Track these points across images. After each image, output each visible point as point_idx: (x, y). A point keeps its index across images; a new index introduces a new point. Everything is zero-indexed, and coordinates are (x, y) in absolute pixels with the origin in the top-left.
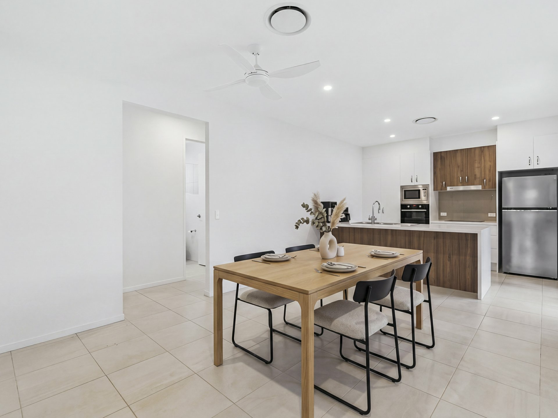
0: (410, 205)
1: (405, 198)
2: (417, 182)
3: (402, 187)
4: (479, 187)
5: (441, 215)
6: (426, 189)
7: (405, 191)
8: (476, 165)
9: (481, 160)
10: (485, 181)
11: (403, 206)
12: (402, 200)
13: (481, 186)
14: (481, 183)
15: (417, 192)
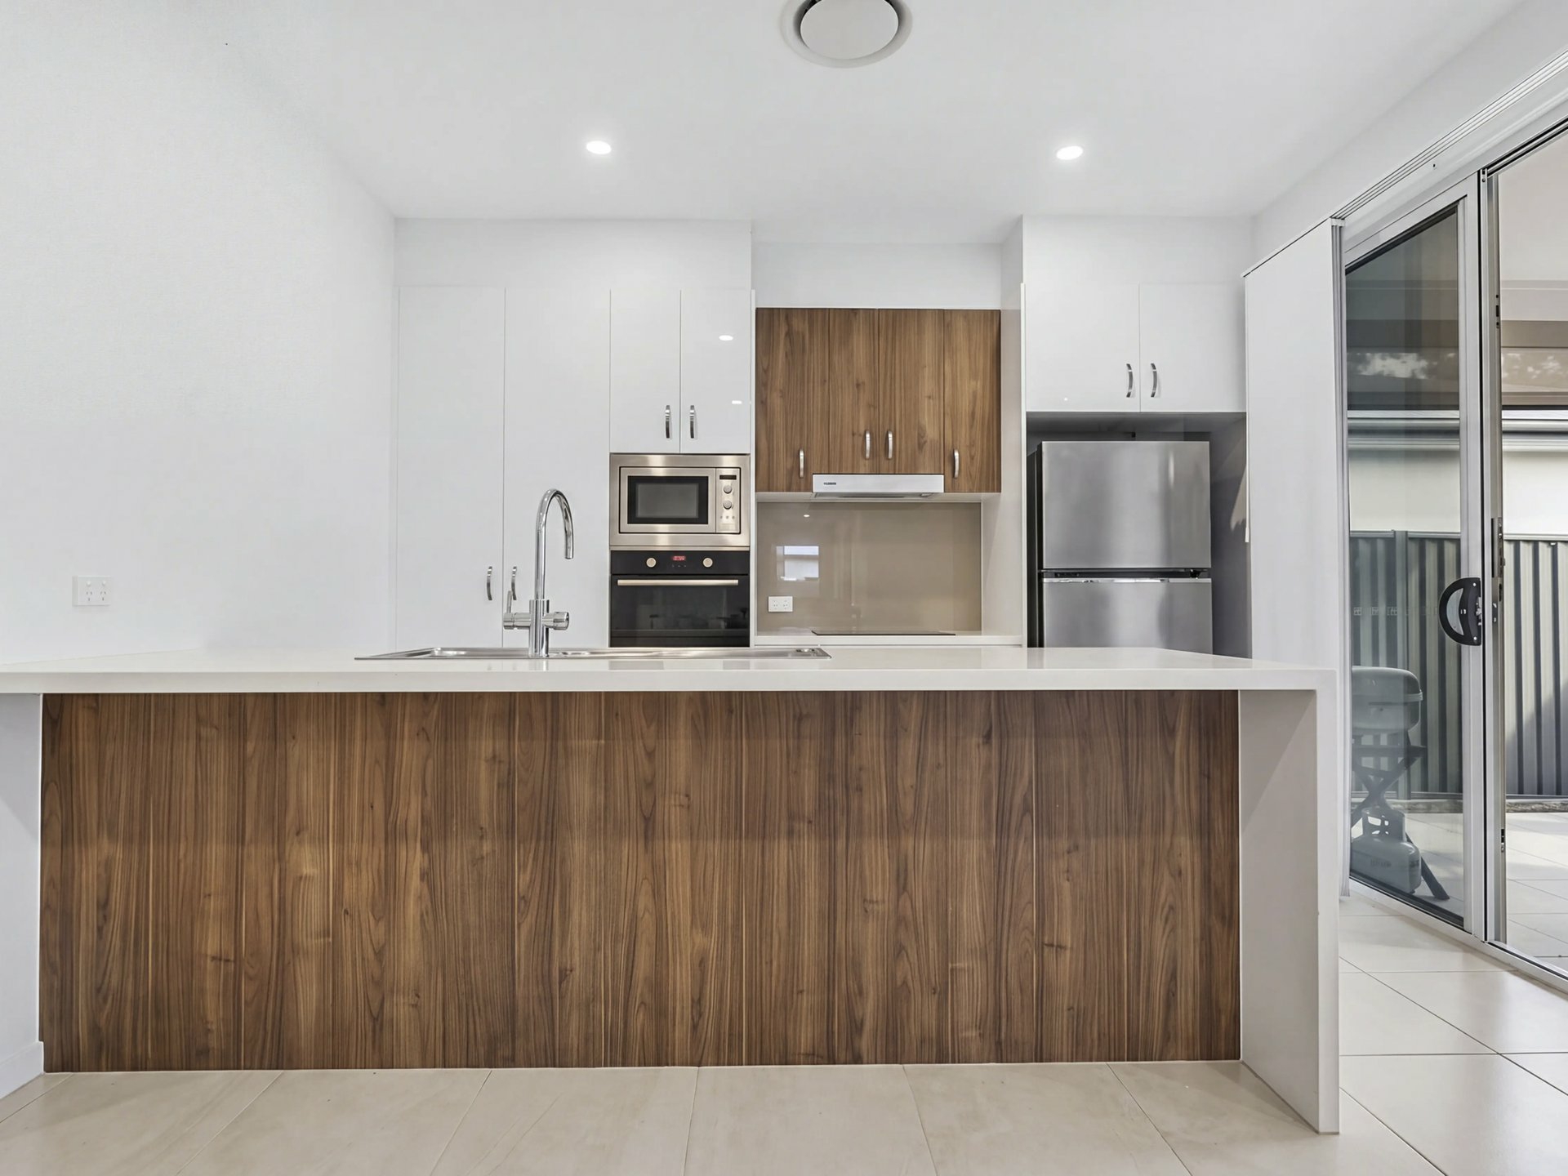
0: (661, 556)
1: (633, 519)
2: (692, 436)
3: (618, 461)
4: (934, 484)
5: (772, 608)
6: (733, 478)
7: (633, 481)
8: (927, 388)
10: (956, 454)
11: (624, 563)
12: (616, 529)
13: (943, 476)
14: (945, 465)
15: (694, 487)
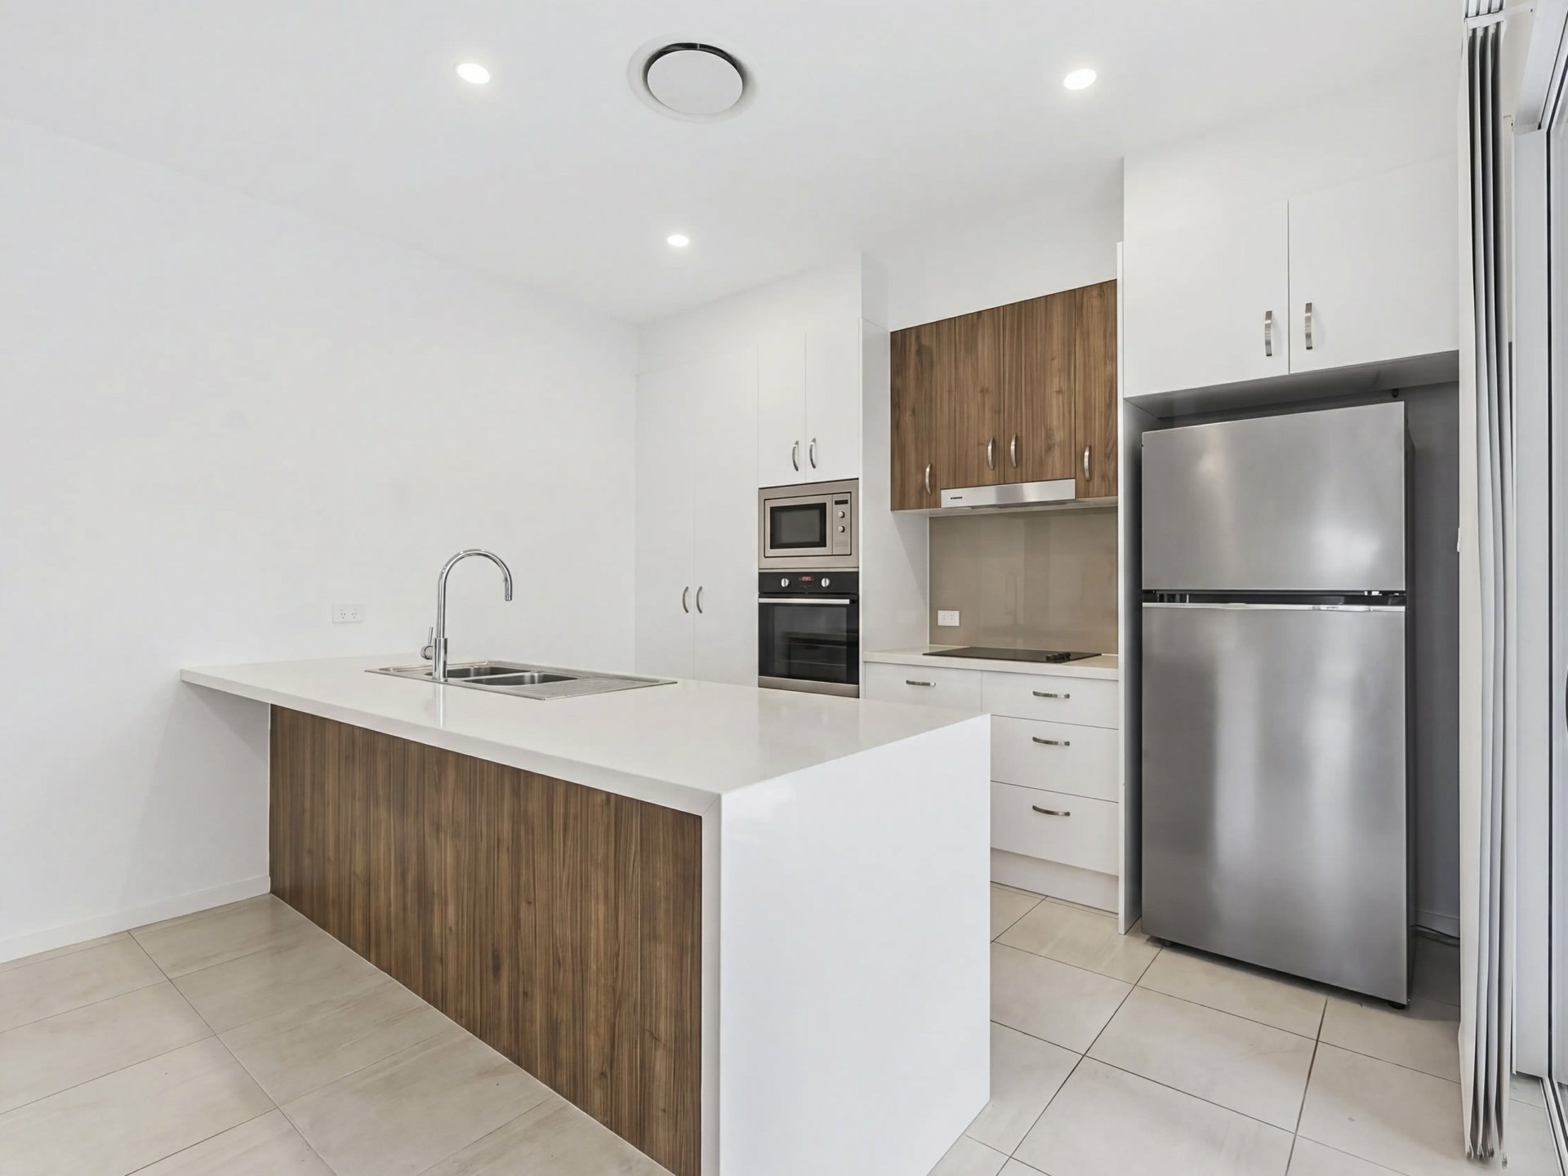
0: (794, 577)
1: (773, 545)
2: (813, 467)
3: (764, 495)
4: (1064, 489)
5: (941, 622)
6: (845, 502)
7: (774, 511)
8: (1056, 382)
9: (1070, 353)
10: (1087, 456)
11: (768, 583)
12: (762, 553)
13: (1074, 481)
14: (1074, 468)
15: (818, 514)
